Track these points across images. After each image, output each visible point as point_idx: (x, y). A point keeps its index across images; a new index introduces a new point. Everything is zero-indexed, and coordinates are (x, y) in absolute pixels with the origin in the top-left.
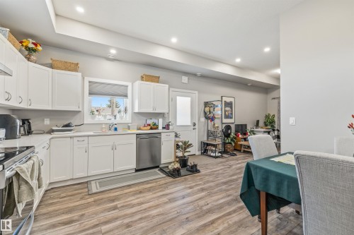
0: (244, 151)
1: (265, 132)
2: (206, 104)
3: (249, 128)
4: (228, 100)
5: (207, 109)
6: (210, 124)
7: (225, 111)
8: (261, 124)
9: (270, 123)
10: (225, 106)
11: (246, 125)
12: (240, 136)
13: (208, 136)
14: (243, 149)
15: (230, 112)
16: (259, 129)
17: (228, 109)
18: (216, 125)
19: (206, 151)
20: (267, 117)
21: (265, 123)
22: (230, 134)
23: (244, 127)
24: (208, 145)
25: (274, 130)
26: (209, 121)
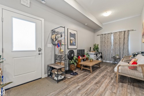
0: (83, 69)
1: (94, 54)
2: (53, 32)
3: (86, 52)
4: (73, 32)
5: (54, 37)
6: (57, 49)
7: (70, 40)
8: (92, 49)
9: (96, 49)
10: (71, 36)
11: (84, 50)
12: (81, 58)
13: (55, 59)
14: (82, 68)
15: (74, 41)
16: (91, 53)
17: (72, 38)
18: (62, 50)
19: (51, 74)
20: (95, 45)
21: (94, 49)
22: (73, 57)
23: (83, 51)
24: (53, 68)
25: (99, 53)
26: (56, 47)
